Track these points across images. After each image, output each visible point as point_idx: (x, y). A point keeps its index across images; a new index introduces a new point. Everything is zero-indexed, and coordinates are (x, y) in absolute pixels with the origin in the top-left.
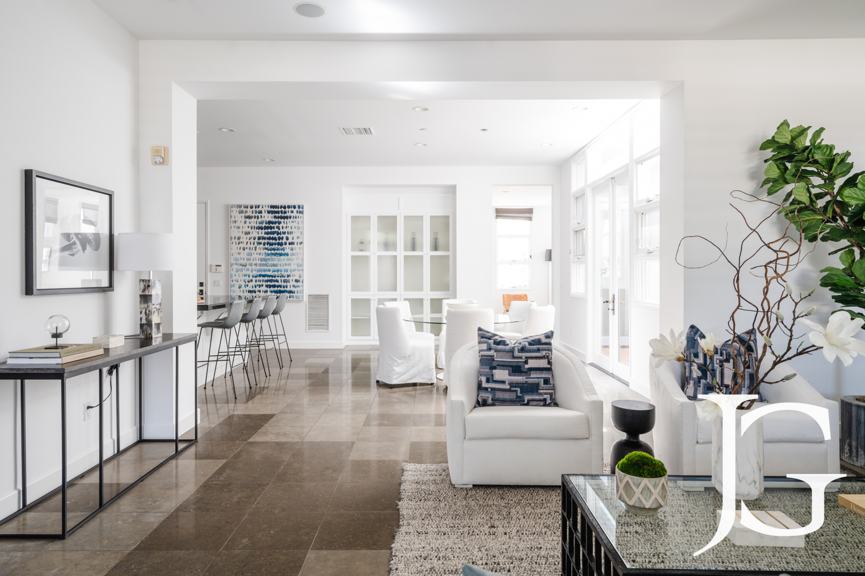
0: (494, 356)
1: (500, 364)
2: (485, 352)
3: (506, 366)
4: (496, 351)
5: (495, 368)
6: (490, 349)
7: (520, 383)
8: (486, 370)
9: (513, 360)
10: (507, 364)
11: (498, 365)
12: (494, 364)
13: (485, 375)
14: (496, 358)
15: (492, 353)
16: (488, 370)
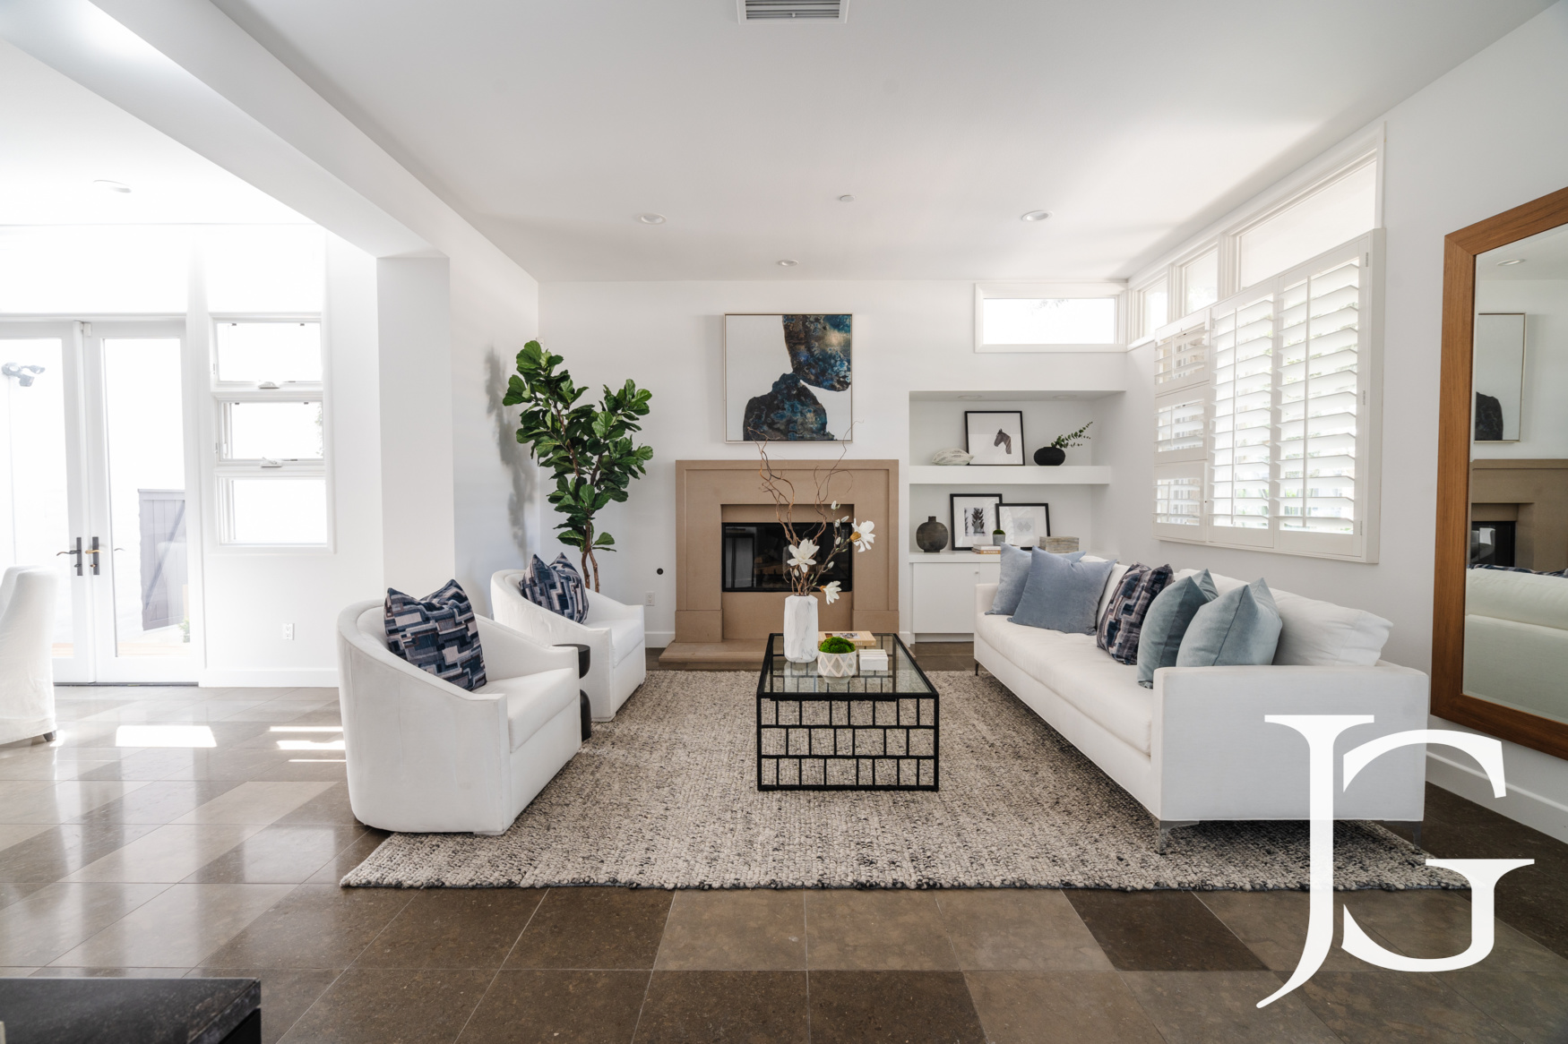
0: (436, 629)
1: (448, 638)
2: (419, 627)
3: (454, 639)
4: (436, 621)
5: (443, 647)
6: (426, 620)
7: (466, 662)
8: (432, 654)
9: (459, 628)
10: (453, 637)
11: (446, 641)
12: (440, 641)
13: (434, 662)
14: (441, 631)
15: (432, 624)
16: (436, 653)
